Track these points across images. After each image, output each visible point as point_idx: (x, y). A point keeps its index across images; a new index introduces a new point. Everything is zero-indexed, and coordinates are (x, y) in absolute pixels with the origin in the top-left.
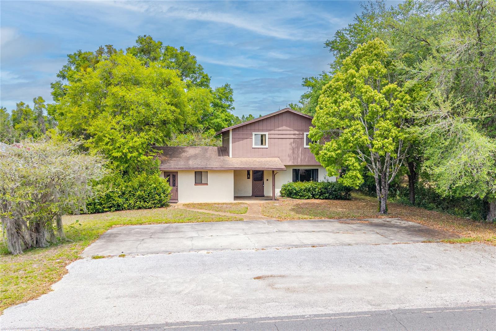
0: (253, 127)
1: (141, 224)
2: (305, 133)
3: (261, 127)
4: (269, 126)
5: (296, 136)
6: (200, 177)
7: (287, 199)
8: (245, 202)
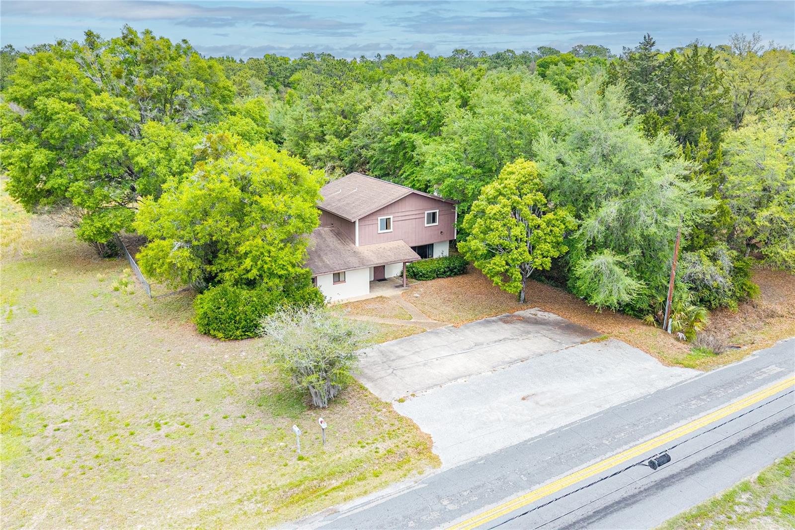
0: (378, 213)
2: (426, 212)
3: (386, 211)
4: (393, 209)
5: (417, 216)
6: (338, 277)
7: (415, 283)
8: (384, 295)
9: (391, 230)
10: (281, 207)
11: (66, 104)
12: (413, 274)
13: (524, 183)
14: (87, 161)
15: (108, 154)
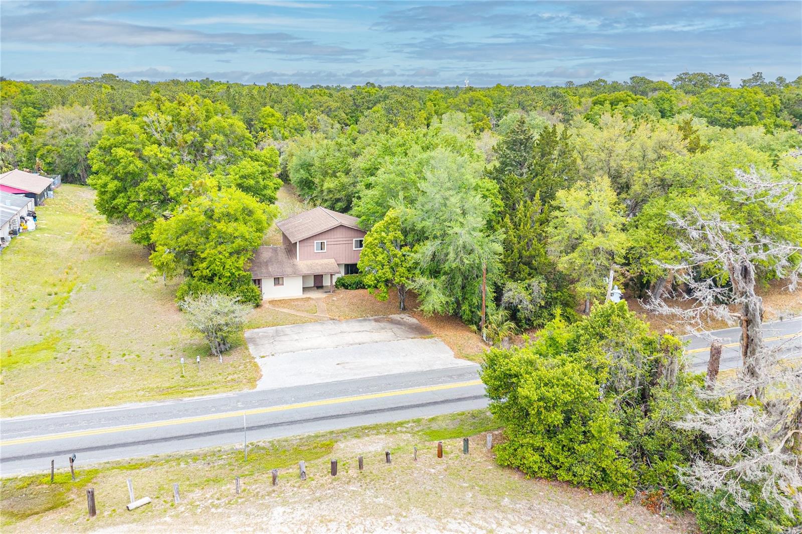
0: (314, 238)
1: (258, 328)
2: (354, 240)
3: (321, 237)
4: (326, 236)
5: (347, 242)
6: (277, 281)
7: (342, 290)
8: (312, 297)
9: (325, 251)
10: (230, 230)
11: (128, 152)
12: (342, 285)
13: (390, 224)
14: (139, 189)
15: (151, 187)
